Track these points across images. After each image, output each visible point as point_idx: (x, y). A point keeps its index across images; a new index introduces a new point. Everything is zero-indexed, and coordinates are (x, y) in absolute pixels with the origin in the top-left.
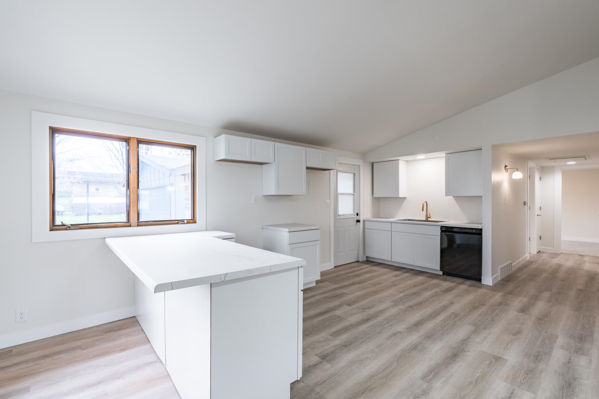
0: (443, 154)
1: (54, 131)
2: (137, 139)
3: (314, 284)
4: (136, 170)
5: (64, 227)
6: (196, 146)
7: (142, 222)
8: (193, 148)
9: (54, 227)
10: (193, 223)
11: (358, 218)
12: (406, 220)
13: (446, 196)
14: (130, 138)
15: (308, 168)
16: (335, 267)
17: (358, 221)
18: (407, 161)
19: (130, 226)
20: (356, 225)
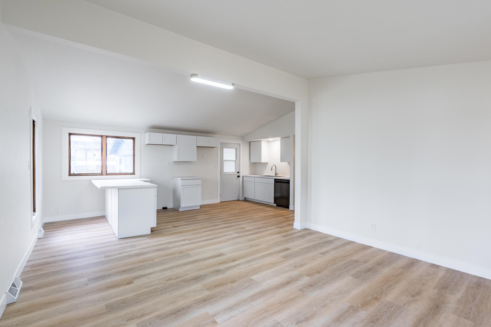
0: (279, 138)
1: (70, 134)
2: (106, 136)
3: (199, 208)
4: (106, 150)
5: (75, 175)
6: (135, 138)
7: (108, 173)
8: (134, 139)
9: (70, 174)
10: (134, 174)
11: (238, 175)
12: (266, 176)
13: (281, 162)
14: (103, 135)
15: (197, 147)
16: (221, 202)
17: (239, 176)
18: (268, 141)
19: (103, 175)
20: (237, 178)
